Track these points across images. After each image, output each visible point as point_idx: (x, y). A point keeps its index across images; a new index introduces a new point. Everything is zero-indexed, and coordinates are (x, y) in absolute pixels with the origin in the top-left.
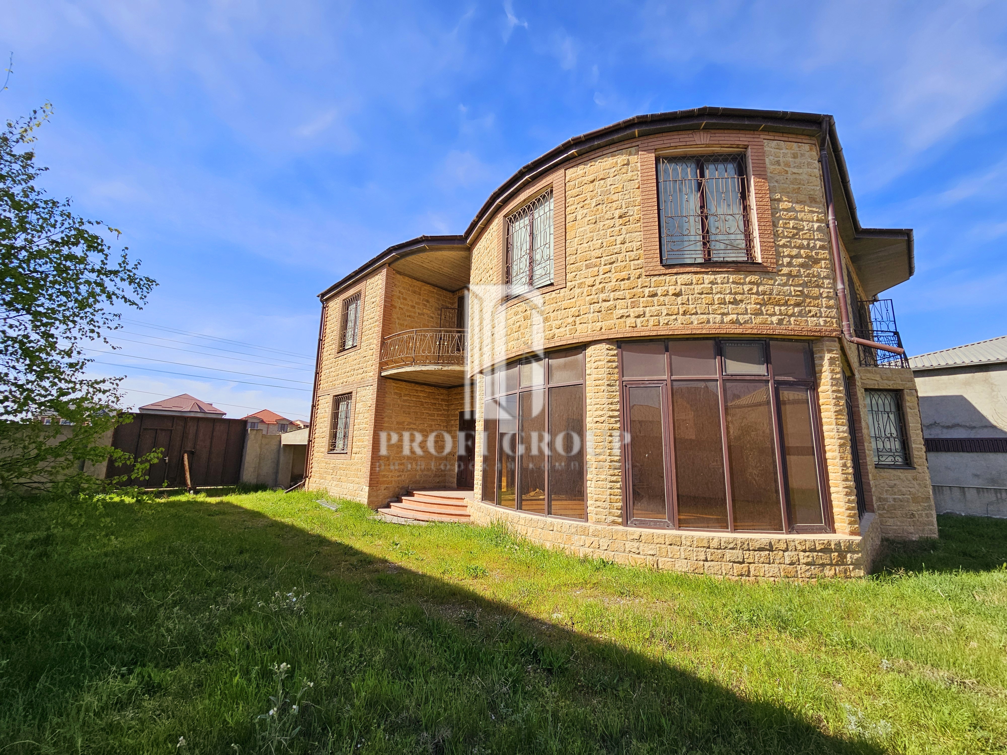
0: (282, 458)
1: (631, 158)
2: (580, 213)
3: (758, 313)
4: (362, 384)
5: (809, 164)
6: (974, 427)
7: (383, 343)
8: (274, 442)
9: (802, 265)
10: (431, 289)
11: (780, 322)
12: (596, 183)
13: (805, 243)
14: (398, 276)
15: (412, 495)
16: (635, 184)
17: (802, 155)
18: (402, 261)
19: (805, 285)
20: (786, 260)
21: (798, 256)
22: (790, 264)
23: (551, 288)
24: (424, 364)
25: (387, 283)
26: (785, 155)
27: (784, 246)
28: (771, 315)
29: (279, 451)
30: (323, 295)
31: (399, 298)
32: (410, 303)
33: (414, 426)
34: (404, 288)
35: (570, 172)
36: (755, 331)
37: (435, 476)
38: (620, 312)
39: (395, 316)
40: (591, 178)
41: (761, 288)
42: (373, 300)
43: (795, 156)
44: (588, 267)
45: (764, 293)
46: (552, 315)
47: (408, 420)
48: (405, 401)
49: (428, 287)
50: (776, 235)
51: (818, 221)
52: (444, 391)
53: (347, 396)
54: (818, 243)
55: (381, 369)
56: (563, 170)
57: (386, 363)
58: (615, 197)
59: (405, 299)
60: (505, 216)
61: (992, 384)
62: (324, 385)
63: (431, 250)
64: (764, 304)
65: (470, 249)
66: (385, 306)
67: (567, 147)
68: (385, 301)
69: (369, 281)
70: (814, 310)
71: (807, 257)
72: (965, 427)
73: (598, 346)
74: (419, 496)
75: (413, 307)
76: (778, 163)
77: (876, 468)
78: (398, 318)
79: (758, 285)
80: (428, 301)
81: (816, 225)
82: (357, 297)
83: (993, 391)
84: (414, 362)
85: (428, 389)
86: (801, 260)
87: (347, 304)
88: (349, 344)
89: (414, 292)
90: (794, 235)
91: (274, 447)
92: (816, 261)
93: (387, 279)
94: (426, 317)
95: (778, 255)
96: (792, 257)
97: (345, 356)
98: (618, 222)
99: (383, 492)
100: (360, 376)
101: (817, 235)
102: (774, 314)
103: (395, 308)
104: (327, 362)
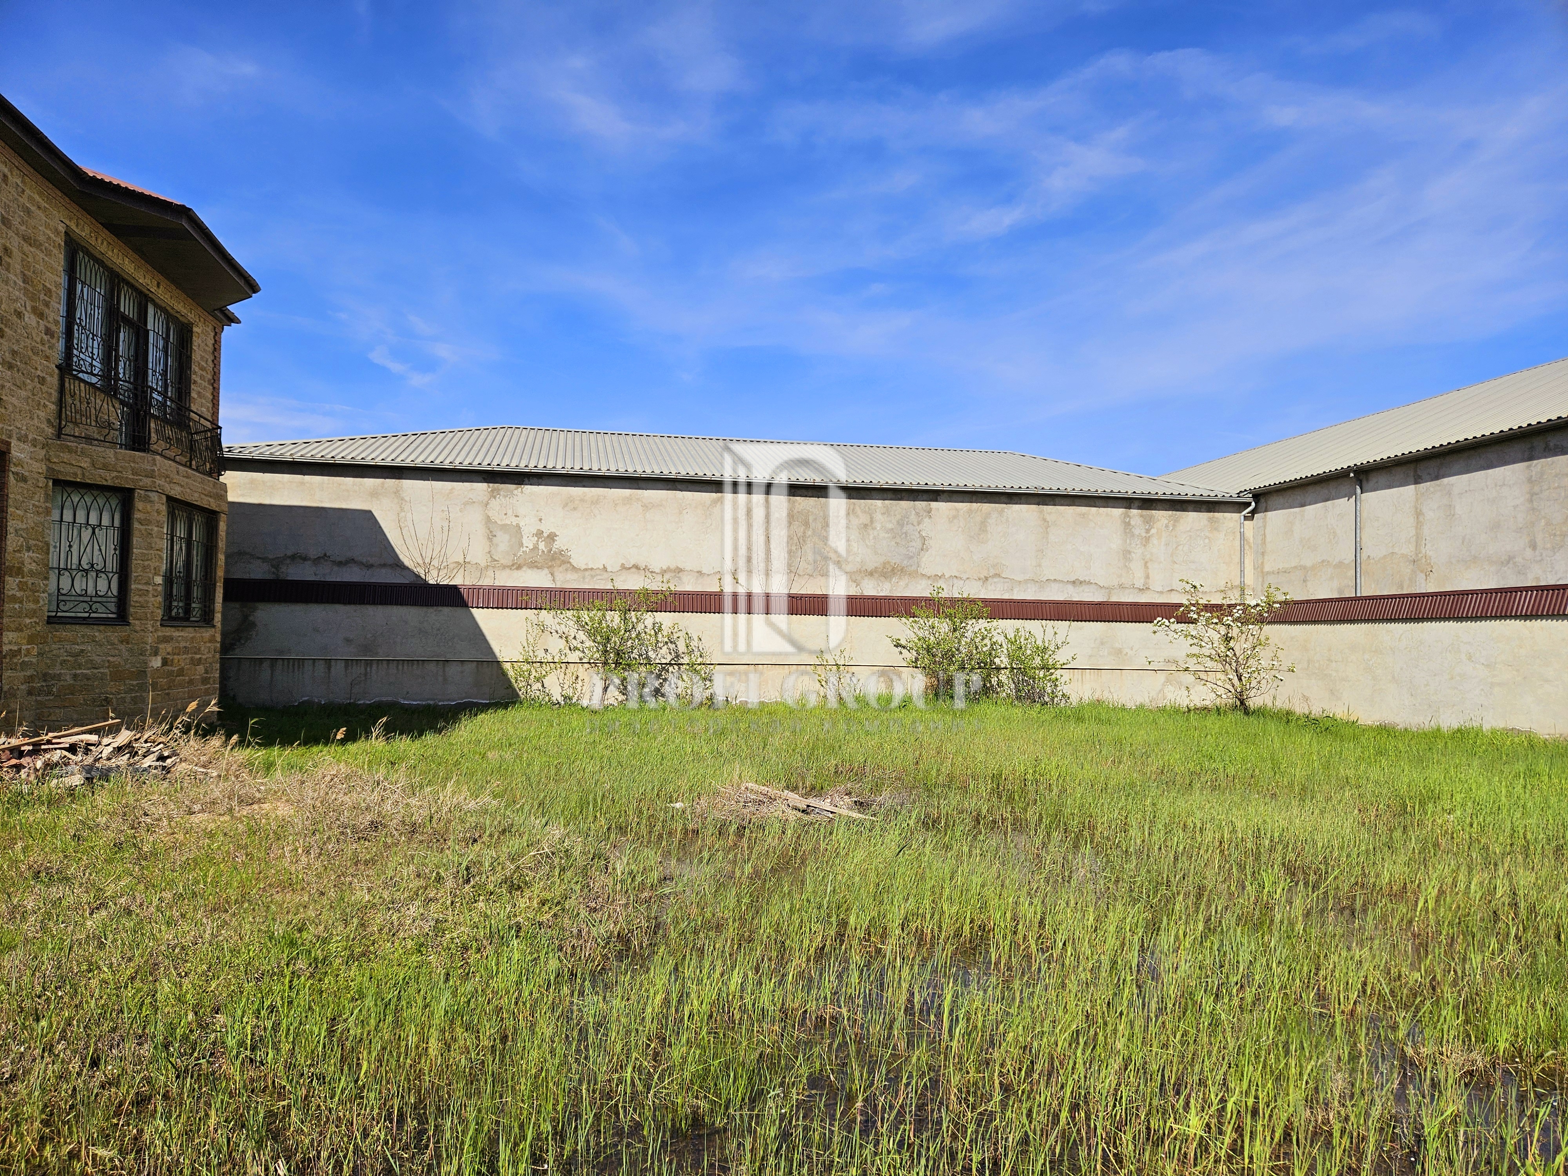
61: (402, 499)
77: (48, 623)
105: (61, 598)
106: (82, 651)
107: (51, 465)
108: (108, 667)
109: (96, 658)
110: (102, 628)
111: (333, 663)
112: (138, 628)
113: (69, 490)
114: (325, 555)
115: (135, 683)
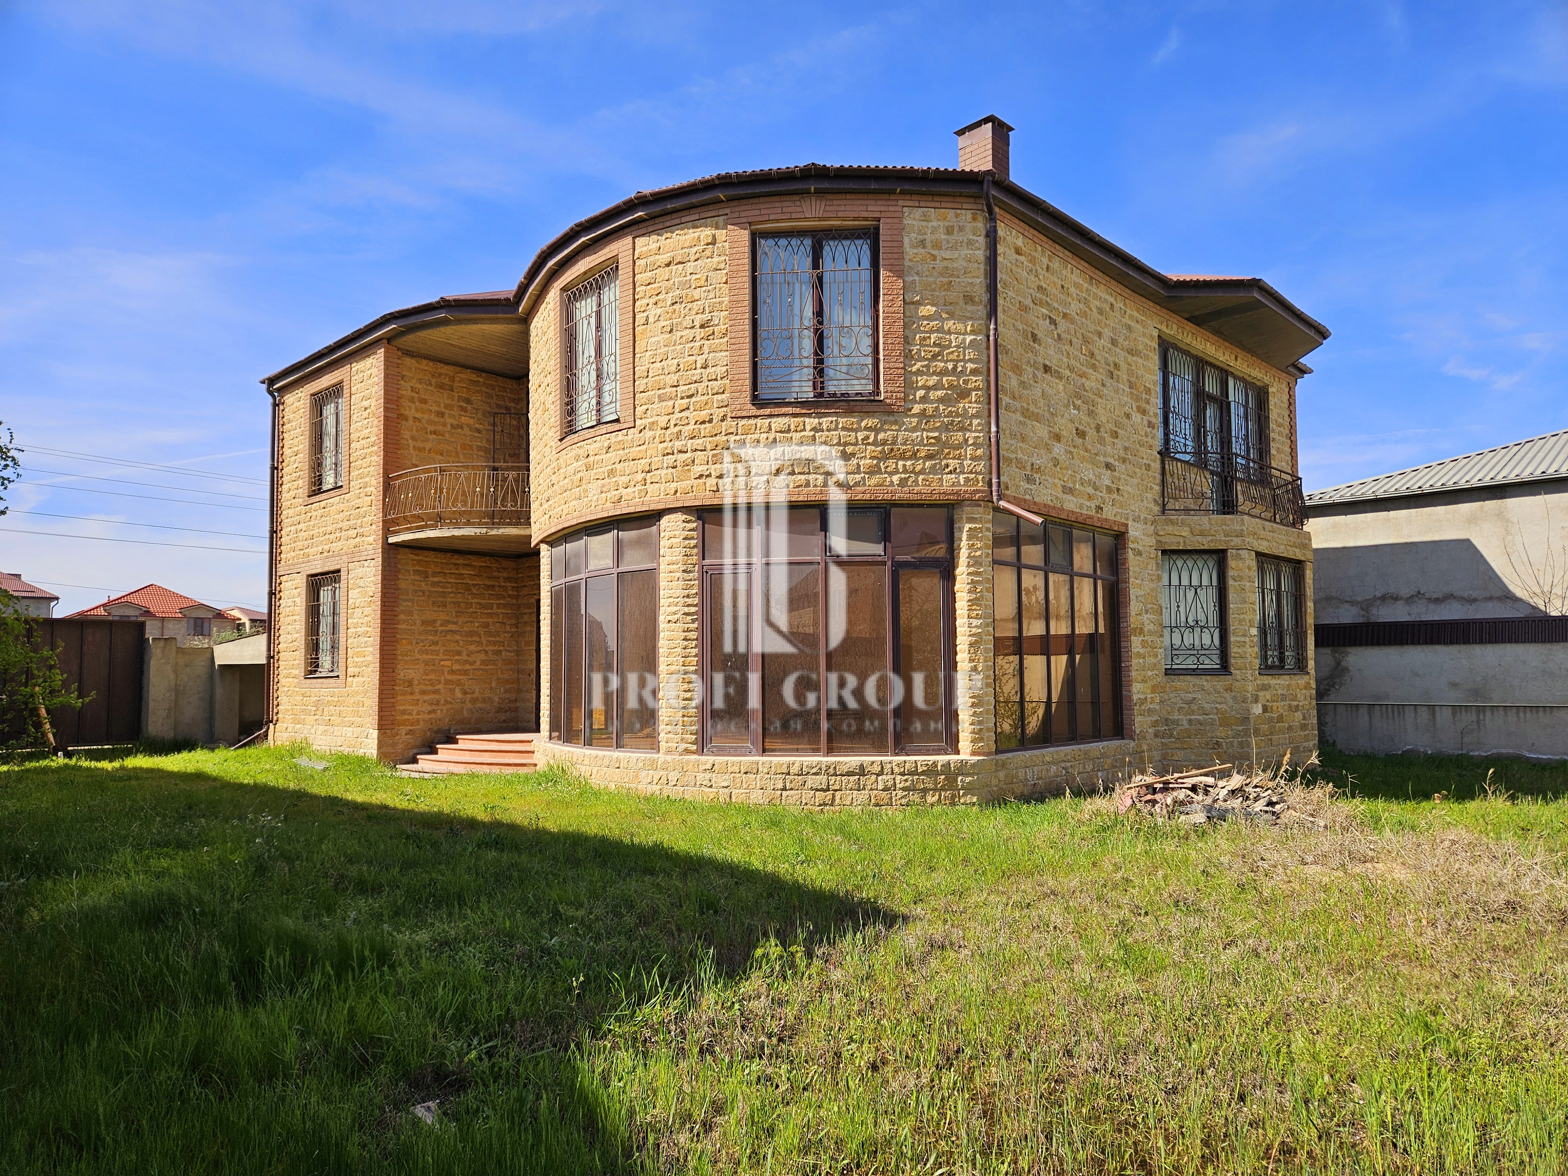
0: (219, 691)
1: (718, 233)
2: (653, 312)
3: (873, 471)
4: (355, 556)
5: (970, 243)
6: (1475, 600)
7: (387, 486)
8: (201, 663)
9: (941, 400)
10: (474, 377)
11: (903, 482)
12: (673, 267)
13: (950, 366)
14: (408, 361)
15: (456, 742)
16: (721, 276)
17: (961, 229)
18: (411, 337)
19: (946, 428)
20: (920, 393)
21: (935, 387)
22: (924, 399)
23: (616, 426)
24: (457, 525)
25: (386, 376)
26: (934, 230)
27: (919, 373)
28: (891, 474)
29: (211, 677)
30: (271, 381)
31: (412, 400)
32: (434, 408)
33: (451, 627)
34: (420, 381)
35: (640, 241)
36: (867, 497)
37: (499, 710)
38: (698, 469)
39: (406, 434)
40: (665, 258)
41: (881, 436)
42: (365, 404)
43: (949, 231)
44: (661, 399)
45: (884, 443)
46: (618, 467)
47: (443, 617)
48: (434, 584)
49: (468, 375)
50: (908, 356)
51: (973, 332)
52: (509, 564)
53: (333, 576)
54: (970, 366)
55: (387, 531)
56: (629, 239)
57: (395, 522)
58: (696, 294)
59: (424, 401)
60: (564, 289)
61: (1508, 521)
62: (287, 555)
63: (459, 322)
64: (885, 457)
65: (526, 320)
66: (386, 419)
67: (629, 206)
68: (386, 409)
69: (356, 366)
70: (953, 463)
71: (951, 387)
72: (1461, 599)
73: (672, 517)
74: (466, 742)
75: (441, 414)
76: (923, 244)
77: (1166, 674)
78: (413, 438)
79: (877, 431)
80: (468, 401)
81: (969, 339)
82: (336, 391)
83: (1508, 533)
84: (439, 520)
85: (478, 562)
86: (940, 393)
87: (319, 402)
88: (329, 481)
89: (441, 386)
90: (935, 357)
91: (202, 670)
92: (964, 394)
93: (386, 368)
94: (466, 431)
95: (909, 386)
96: (928, 389)
97: (323, 504)
98: (700, 333)
99: (403, 738)
100: (352, 542)
101: (970, 354)
102: (896, 471)
103: (406, 419)
104: (291, 512)
105: (1174, 652)
106: (1194, 699)
107: (1158, 538)
108: (1216, 714)
109: (1206, 706)
110: (1209, 678)
111: (1437, 709)
112: (1239, 677)
113: (1175, 557)
114: (1419, 592)
115: (1240, 728)
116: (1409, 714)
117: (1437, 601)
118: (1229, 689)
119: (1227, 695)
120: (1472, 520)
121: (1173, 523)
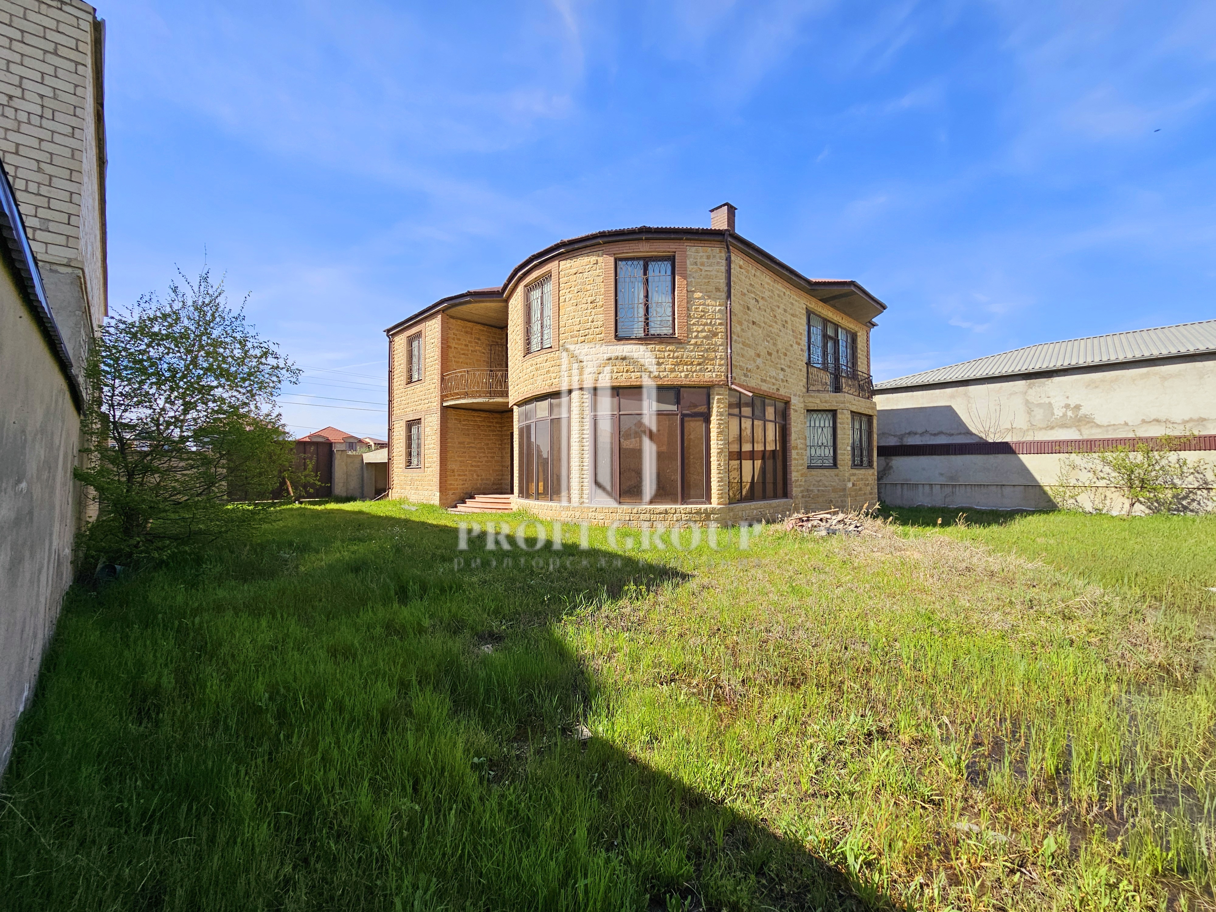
0: (365, 475)
1: (599, 258)
2: (568, 296)
3: (672, 371)
4: (428, 411)
5: (718, 263)
7: (442, 379)
8: (358, 461)
9: (704, 337)
10: (482, 328)
11: (686, 376)
12: (578, 275)
13: (709, 321)
14: (452, 320)
15: (474, 498)
16: (600, 279)
17: (714, 257)
18: (454, 309)
19: (707, 350)
20: (695, 334)
21: (702, 331)
22: (696, 337)
23: (550, 350)
24: (475, 397)
25: (442, 328)
26: (701, 257)
27: (694, 324)
28: (681, 372)
29: (362, 468)
30: (388, 331)
31: (454, 339)
32: (464, 343)
33: (473, 445)
34: (457, 330)
35: (562, 263)
36: (669, 383)
37: (494, 484)
39: (451, 355)
40: (574, 271)
41: (676, 354)
42: (432, 341)
43: (708, 257)
44: (572, 337)
45: (677, 358)
46: (551, 369)
47: (468, 440)
48: (464, 425)
49: (479, 327)
50: (689, 316)
51: (720, 305)
52: (498, 416)
53: (418, 421)
54: (718, 321)
55: (442, 401)
56: (557, 262)
57: (446, 396)
58: (588, 287)
59: (459, 340)
60: (525, 286)
62: (396, 411)
63: (476, 302)
64: (678, 364)
65: (507, 301)
66: (442, 348)
67: (557, 247)
68: (442, 343)
69: (428, 323)
70: (710, 367)
71: (709, 331)
73: (577, 392)
74: (479, 498)
75: (467, 346)
76: (696, 263)
78: (454, 357)
79: (674, 352)
80: (479, 339)
81: (718, 308)
82: (418, 335)
84: (466, 395)
85: (483, 415)
86: (704, 334)
87: (410, 340)
88: (415, 377)
89: (467, 332)
90: (701, 317)
91: (358, 465)
92: (715, 335)
93: (442, 324)
94: (478, 353)
95: (689, 331)
96: (698, 332)
97: (413, 388)
98: (590, 306)
99: (451, 497)
100: (427, 405)
101: (718, 316)
102: (683, 371)
103: (451, 347)
104: (398, 392)
105: (812, 458)
106: (821, 480)
107: (805, 404)
108: (831, 487)
109: (826, 483)
110: (827, 470)
111: (934, 486)
112: (841, 470)
113: (813, 413)
114: (926, 431)
115: (842, 493)
116: (920, 487)
117: (935, 435)
118: (837, 475)
119: (836, 478)
120: (952, 397)
121: (812, 396)
